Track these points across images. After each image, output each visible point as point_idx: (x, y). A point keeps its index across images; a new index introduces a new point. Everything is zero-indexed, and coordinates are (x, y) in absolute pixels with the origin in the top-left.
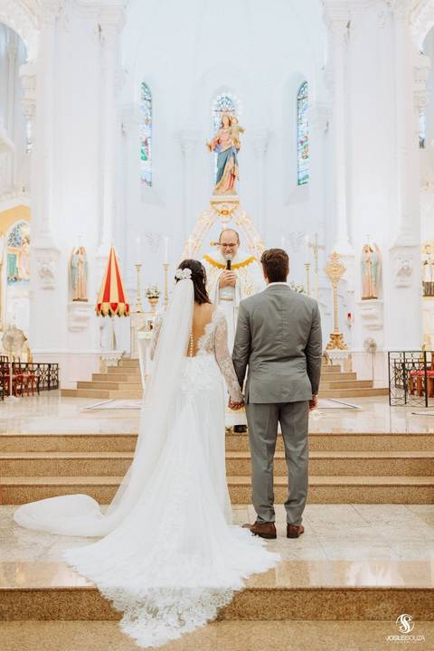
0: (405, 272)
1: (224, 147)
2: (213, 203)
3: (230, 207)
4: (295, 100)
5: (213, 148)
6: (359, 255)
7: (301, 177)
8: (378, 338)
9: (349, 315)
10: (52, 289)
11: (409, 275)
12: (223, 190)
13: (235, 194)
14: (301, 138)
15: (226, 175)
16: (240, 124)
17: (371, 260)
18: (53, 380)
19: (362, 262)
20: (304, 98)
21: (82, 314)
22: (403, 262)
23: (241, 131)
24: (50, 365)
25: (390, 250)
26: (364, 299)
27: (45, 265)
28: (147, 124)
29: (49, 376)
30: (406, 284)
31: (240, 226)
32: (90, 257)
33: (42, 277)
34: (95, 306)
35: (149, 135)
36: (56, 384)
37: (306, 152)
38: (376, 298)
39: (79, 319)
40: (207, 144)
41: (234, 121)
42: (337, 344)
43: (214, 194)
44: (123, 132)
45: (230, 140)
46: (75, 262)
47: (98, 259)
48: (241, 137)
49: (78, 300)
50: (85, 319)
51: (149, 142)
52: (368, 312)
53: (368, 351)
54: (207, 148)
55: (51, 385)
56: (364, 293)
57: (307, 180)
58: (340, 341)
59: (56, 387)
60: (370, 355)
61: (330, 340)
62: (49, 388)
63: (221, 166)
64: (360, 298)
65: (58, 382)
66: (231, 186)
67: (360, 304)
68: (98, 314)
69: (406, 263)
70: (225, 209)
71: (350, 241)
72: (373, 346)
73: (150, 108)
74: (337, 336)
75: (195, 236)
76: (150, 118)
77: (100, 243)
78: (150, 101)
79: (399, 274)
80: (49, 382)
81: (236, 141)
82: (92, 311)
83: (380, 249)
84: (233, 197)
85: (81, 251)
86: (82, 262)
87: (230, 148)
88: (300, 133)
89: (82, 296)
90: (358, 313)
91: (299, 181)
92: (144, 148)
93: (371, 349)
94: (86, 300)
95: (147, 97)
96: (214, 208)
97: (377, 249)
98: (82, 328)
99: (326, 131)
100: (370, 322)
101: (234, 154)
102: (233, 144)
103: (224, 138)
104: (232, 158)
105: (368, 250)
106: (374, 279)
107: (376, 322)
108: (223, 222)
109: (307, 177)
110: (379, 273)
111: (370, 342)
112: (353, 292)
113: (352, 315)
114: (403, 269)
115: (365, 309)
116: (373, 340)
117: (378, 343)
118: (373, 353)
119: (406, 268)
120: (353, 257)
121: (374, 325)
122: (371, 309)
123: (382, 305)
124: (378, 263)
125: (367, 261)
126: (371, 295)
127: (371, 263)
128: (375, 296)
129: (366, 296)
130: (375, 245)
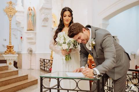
0: (46, 20)
6: (26, 11)
8: (33, 48)
9: (21, 38)
11: (47, 21)
17: (32, 14)
19: (28, 14)
22: (45, 15)
25: (40, 10)
26: (28, 30)
30: (46, 25)
38: (33, 30)
42: (10, 51)
53: (29, 53)
56: (28, 28)
58: (12, 50)
60: (30, 55)
61: (7, 49)
64: (26, 30)
67: (26, 33)
69: (46, 16)
71: (23, 6)
72: (31, 51)
74: (10, 47)
79: (43, 21)
83: (35, 10)
90: (25, 36)
93: (30, 52)
106: (32, 22)
110: (34, 21)
111: (30, 49)
112: (23, 28)
113: (22, 38)
114: (45, 18)
115: (28, 35)
116: (31, 49)
117: (33, 50)
118: (31, 54)
119: (46, 18)
120: (23, 12)
121: (32, 42)
122: (31, 35)
123: (36, 33)
124: (34, 16)
125: (30, 14)
126: (31, 29)
127: (31, 15)
128: (32, 29)
129: (29, 29)
130: (33, 8)
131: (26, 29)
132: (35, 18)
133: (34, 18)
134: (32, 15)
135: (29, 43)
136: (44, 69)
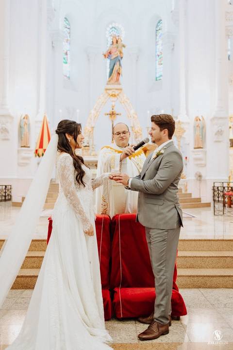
0: (220, 133)
1: (113, 56)
2: (107, 89)
3: (117, 92)
4: (155, 30)
5: (107, 56)
6: (192, 122)
7: (158, 76)
8: (203, 172)
9: (186, 158)
10: (7, 139)
11: (221, 135)
12: (112, 82)
13: (120, 84)
14: (158, 53)
15: (115, 73)
16: (123, 43)
17: (200, 125)
18: (8, 195)
19: (194, 127)
20: (160, 29)
21: (26, 155)
22: (218, 127)
23: (124, 46)
24: (6, 186)
25: (211, 120)
26: (195, 148)
27: (4, 126)
28: (67, 42)
29: (5, 193)
30: (220, 140)
31: (123, 104)
32: (31, 120)
33: (2, 132)
34: (34, 151)
35: (68, 49)
36: (10, 198)
37: (161, 61)
39: (24, 158)
40: (103, 54)
41: (119, 41)
43: (107, 84)
44: (53, 47)
45: (117, 52)
46: (23, 124)
47: (36, 122)
48: (124, 50)
49: (24, 147)
50: (28, 158)
51: (68, 53)
52: (198, 156)
53: (197, 180)
54: (103, 56)
55: (7, 198)
56: (195, 145)
57: (161, 78)
59: (10, 200)
60: (198, 182)
62: (5, 200)
63: (112, 67)
65: (11, 196)
66: (118, 80)
67: (193, 152)
68: (36, 156)
69: (220, 128)
70: (114, 93)
71: (187, 114)
72: (200, 176)
73: (69, 33)
75: (95, 109)
76: (69, 39)
77: (38, 112)
78: (69, 28)
79: (216, 134)
80: (5, 196)
81: (121, 53)
82: (33, 154)
84: (118, 86)
85: (26, 117)
86: (26, 124)
87: (117, 57)
88: (157, 50)
89: (26, 144)
90: (191, 157)
91: (156, 78)
92: (65, 56)
93: (199, 178)
94: (29, 147)
95: (68, 26)
96: (107, 92)
97: (203, 119)
98: (27, 164)
99: (173, 49)
100: (199, 162)
101: (119, 60)
102: (119, 54)
103: (113, 51)
104: (118, 63)
105: (197, 119)
106: (201, 137)
107: (203, 162)
108: (112, 101)
109: (161, 76)
110: (204, 136)
111: (198, 174)
112: (188, 144)
113: (188, 158)
114: (218, 131)
115: (196, 155)
116: (200, 173)
117: (203, 174)
118: (200, 180)
119: (220, 131)
120: (189, 123)
121: (201, 164)
122: (199, 154)
123: (206, 152)
124: (203, 127)
125: (197, 126)
126: (199, 146)
127: (199, 127)
128: (201, 147)
129: (197, 147)
130: (202, 117)
131: (192, 146)
132: (204, 130)
133: (202, 132)
134: (201, 127)
135: (197, 165)
136: (218, 200)
